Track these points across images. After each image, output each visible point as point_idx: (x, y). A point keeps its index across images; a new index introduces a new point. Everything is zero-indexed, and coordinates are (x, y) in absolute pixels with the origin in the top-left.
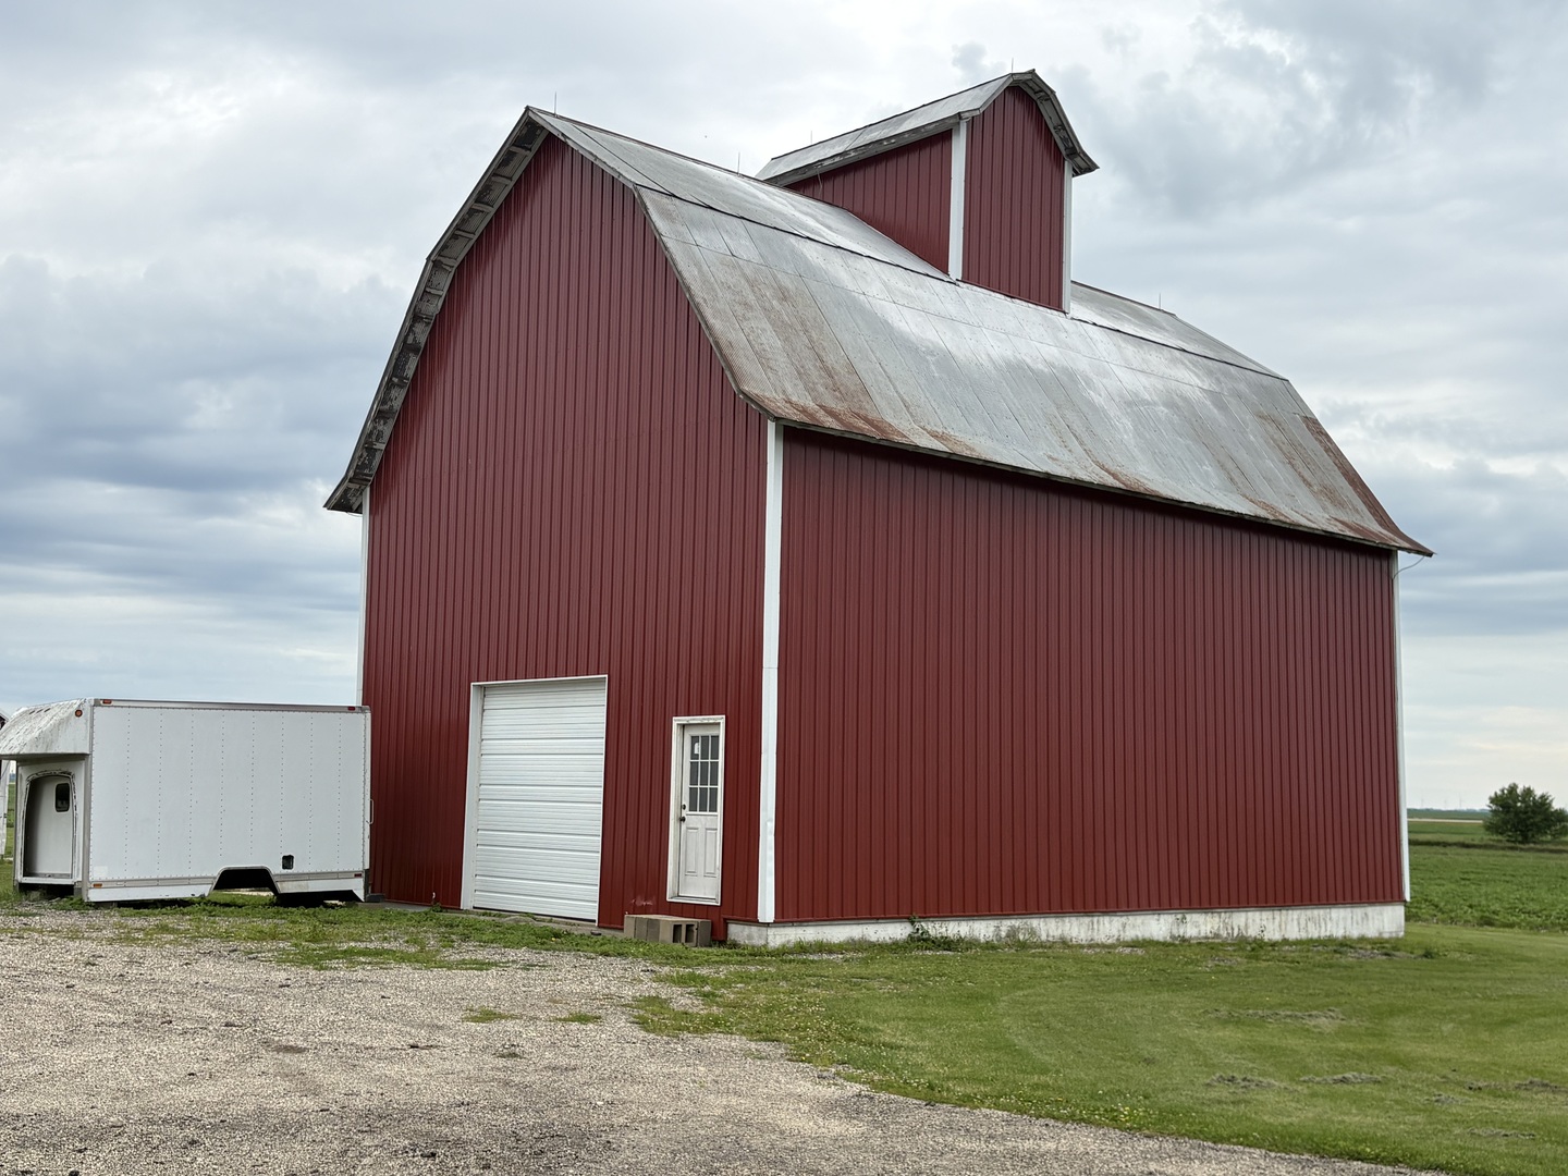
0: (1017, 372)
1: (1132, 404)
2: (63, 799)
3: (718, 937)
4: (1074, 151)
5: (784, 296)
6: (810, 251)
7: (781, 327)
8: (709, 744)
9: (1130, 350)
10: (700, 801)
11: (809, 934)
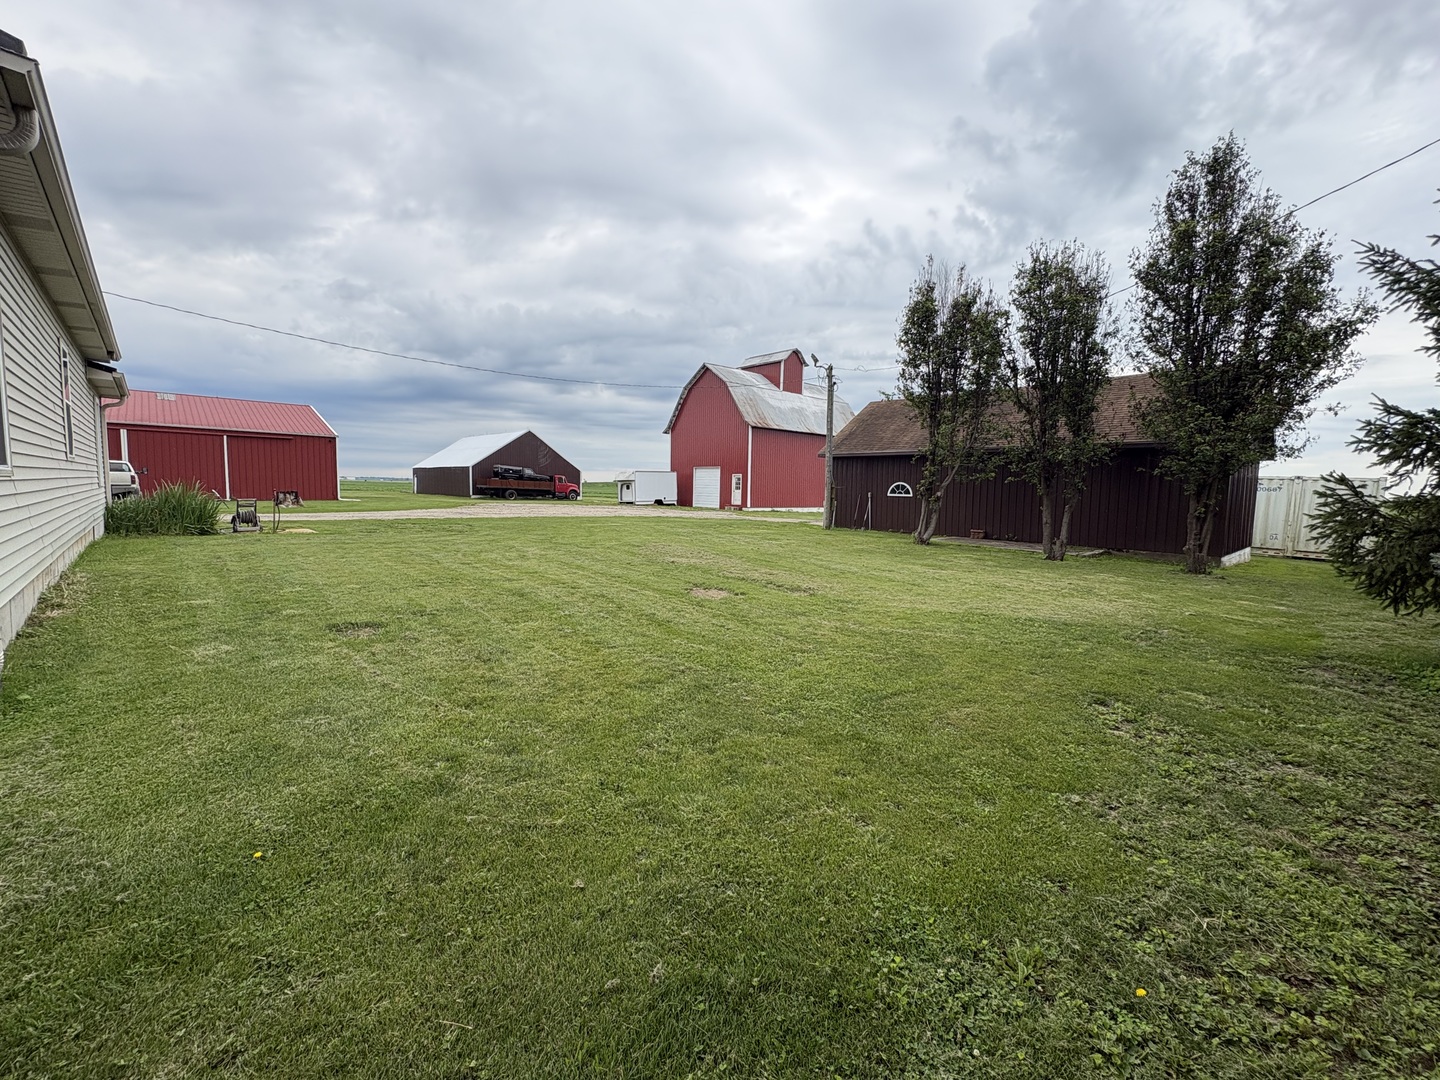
0: (793, 409)
1: (815, 413)
2: (628, 488)
3: (741, 509)
4: (805, 363)
5: (751, 400)
6: (755, 389)
7: (750, 406)
8: (739, 479)
9: (815, 401)
10: (737, 488)
11: (756, 509)
